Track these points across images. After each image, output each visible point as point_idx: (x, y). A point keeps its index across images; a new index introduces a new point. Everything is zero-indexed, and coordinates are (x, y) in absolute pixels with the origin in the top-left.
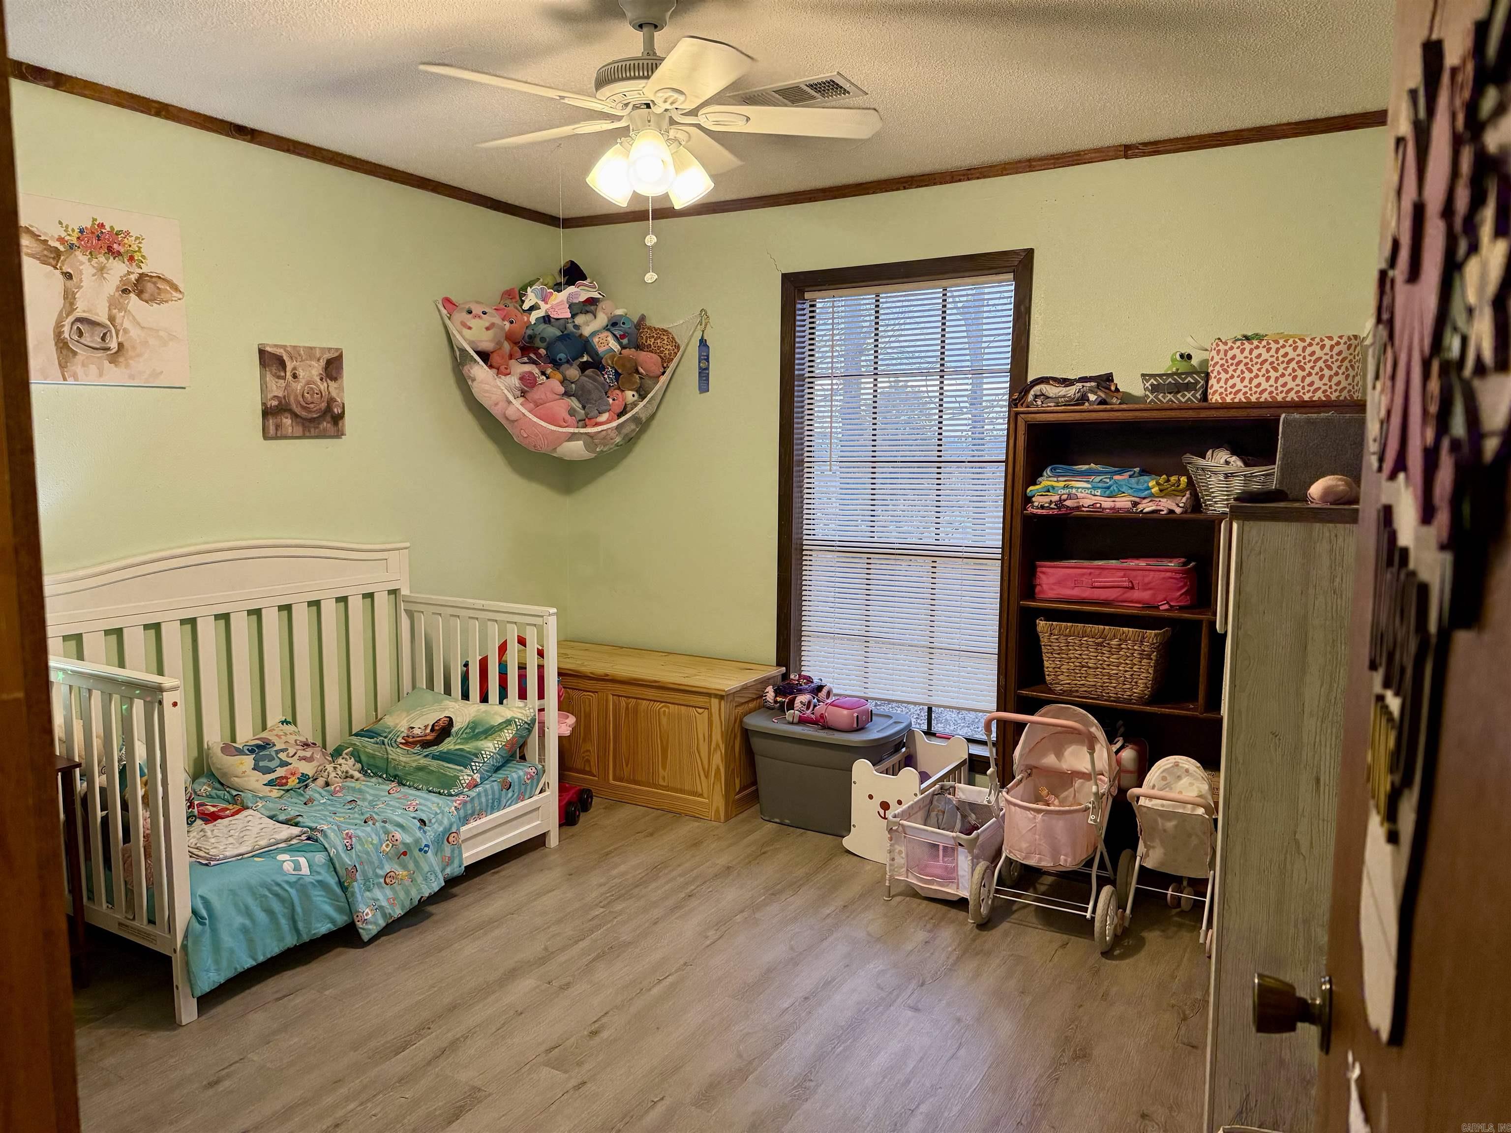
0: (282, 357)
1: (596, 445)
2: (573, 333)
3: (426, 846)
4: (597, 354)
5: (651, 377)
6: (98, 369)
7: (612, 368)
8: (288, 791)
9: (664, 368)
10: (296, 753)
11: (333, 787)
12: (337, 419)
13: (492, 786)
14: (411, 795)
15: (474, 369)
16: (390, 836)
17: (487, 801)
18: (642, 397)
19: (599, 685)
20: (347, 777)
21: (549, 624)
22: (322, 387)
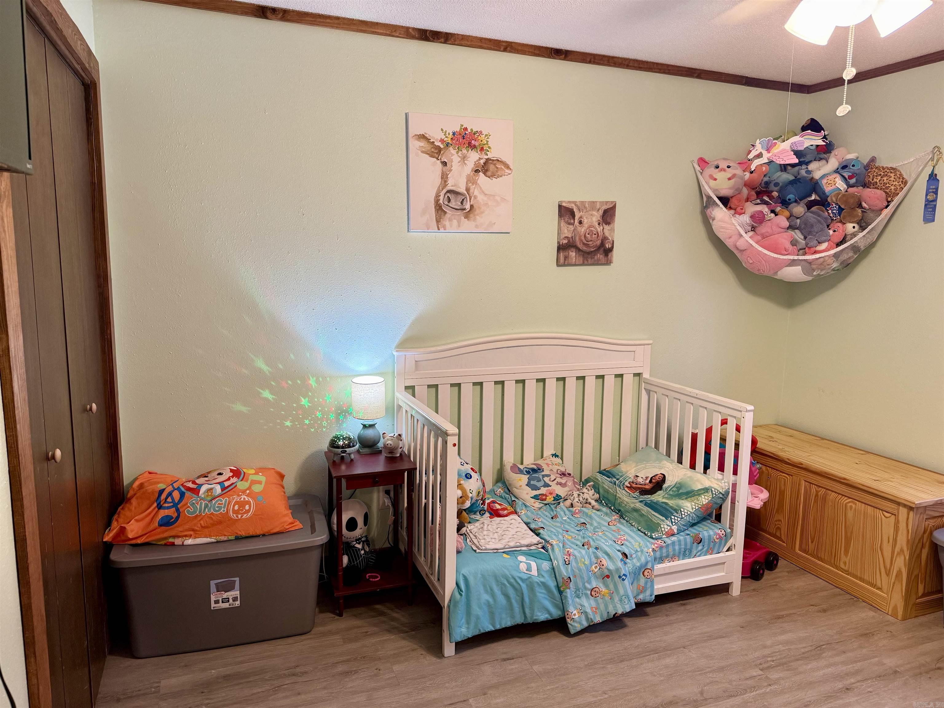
0: (573, 209)
1: (814, 270)
2: (805, 177)
3: (624, 575)
4: (824, 193)
5: (873, 211)
6: (458, 222)
7: (837, 204)
8: (546, 504)
9: (888, 202)
10: (555, 479)
11: (574, 509)
12: (608, 252)
13: (685, 539)
14: (624, 531)
15: (714, 211)
16: (599, 561)
17: (680, 549)
18: (862, 228)
19: (794, 470)
20: (587, 503)
21: (746, 418)
22: (599, 230)
